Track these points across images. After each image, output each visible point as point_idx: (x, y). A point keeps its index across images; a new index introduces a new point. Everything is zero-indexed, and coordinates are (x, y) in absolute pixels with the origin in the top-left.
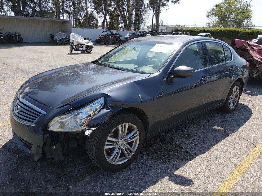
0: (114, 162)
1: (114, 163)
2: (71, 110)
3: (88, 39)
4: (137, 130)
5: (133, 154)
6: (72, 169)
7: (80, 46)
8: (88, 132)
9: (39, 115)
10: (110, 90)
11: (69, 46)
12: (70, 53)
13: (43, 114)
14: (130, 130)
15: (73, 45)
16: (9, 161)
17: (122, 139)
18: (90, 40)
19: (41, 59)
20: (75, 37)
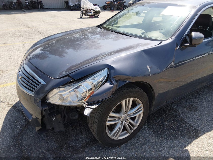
0: (116, 136)
1: (115, 139)
2: (70, 82)
3: (96, 5)
4: (142, 104)
5: (135, 128)
6: (73, 138)
7: (89, 11)
8: (87, 112)
9: (38, 85)
10: (114, 61)
11: (80, 12)
12: (81, 17)
13: (42, 83)
14: (134, 105)
15: (84, 10)
16: (16, 122)
17: (125, 114)
18: (98, 6)
19: (57, 23)
20: (85, 3)
